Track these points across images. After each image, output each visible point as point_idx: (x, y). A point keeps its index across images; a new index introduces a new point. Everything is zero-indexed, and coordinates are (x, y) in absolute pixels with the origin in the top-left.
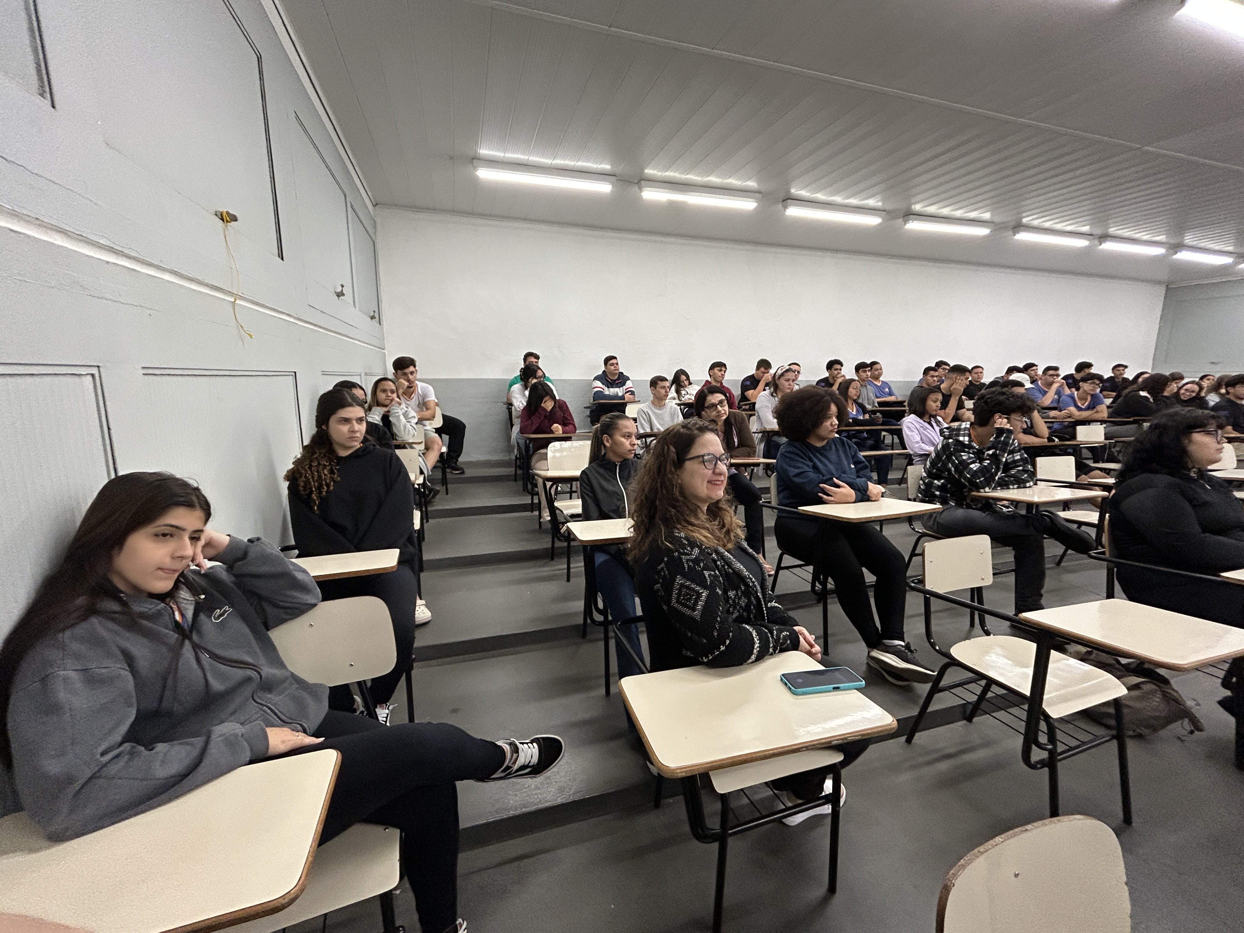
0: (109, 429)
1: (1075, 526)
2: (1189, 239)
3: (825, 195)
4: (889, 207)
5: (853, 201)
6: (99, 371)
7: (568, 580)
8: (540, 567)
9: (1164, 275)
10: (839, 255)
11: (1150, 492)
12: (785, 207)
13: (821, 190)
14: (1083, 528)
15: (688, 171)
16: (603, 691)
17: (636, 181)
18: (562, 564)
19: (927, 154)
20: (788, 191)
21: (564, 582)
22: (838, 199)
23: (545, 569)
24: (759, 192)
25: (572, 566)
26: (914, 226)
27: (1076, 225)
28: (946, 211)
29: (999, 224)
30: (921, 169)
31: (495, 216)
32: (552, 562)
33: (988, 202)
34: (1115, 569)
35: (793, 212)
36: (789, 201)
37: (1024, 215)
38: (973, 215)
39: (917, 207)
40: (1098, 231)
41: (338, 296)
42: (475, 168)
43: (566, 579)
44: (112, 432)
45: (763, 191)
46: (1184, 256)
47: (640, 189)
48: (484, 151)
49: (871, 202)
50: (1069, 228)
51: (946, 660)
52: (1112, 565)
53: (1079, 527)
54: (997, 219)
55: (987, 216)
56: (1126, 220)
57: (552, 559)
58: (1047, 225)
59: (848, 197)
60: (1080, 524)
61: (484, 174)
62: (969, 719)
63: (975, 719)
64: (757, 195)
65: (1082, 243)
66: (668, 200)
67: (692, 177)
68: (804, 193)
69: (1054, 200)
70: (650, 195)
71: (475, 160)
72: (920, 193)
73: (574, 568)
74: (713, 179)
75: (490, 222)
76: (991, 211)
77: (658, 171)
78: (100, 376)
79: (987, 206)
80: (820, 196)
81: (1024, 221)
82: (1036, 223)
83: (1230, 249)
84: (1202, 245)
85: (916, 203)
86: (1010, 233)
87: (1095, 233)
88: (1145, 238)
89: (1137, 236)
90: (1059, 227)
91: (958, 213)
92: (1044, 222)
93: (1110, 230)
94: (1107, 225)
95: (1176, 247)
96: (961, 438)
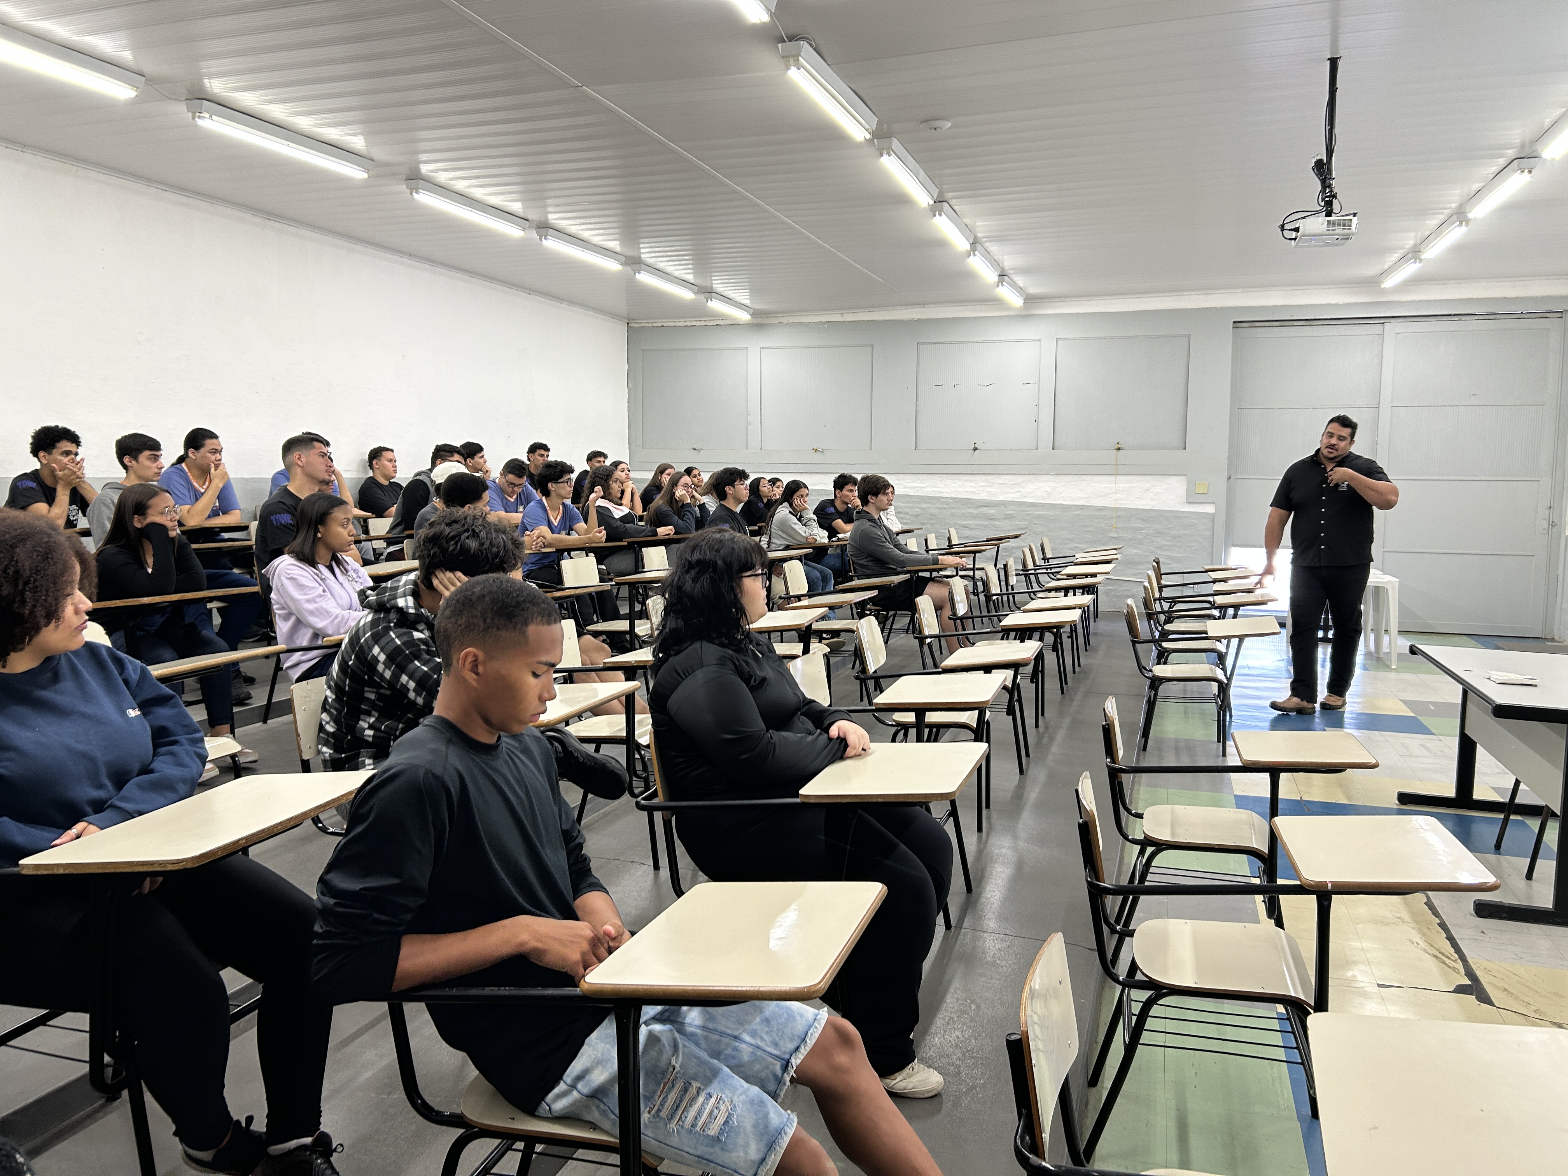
1: (590, 748)
4: (150, 67)
5: (58, 30)
9: (620, 308)
14: (605, 749)
26: (214, 124)
27: (502, 197)
28: (273, 111)
29: (383, 165)
34: (673, 819)
37: (423, 156)
38: (333, 134)
39: (216, 86)
40: (534, 216)
46: (645, 278)
49: (109, 45)
50: (494, 200)
51: (457, 1132)
52: (668, 813)
53: (597, 750)
54: (378, 154)
55: (358, 143)
56: (568, 205)
58: (461, 186)
60: (599, 742)
65: (513, 231)
69: (465, 142)
72: (218, 56)
76: (366, 134)
79: (357, 122)
81: (425, 169)
82: (442, 177)
83: (690, 277)
84: (661, 265)
85: (211, 76)
86: (403, 187)
87: (530, 217)
88: (596, 240)
89: (586, 235)
90: (478, 193)
91: (304, 123)
92: (456, 179)
93: (551, 217)
94: (545, 206)
95: (634, 262)
96: (401, 602)
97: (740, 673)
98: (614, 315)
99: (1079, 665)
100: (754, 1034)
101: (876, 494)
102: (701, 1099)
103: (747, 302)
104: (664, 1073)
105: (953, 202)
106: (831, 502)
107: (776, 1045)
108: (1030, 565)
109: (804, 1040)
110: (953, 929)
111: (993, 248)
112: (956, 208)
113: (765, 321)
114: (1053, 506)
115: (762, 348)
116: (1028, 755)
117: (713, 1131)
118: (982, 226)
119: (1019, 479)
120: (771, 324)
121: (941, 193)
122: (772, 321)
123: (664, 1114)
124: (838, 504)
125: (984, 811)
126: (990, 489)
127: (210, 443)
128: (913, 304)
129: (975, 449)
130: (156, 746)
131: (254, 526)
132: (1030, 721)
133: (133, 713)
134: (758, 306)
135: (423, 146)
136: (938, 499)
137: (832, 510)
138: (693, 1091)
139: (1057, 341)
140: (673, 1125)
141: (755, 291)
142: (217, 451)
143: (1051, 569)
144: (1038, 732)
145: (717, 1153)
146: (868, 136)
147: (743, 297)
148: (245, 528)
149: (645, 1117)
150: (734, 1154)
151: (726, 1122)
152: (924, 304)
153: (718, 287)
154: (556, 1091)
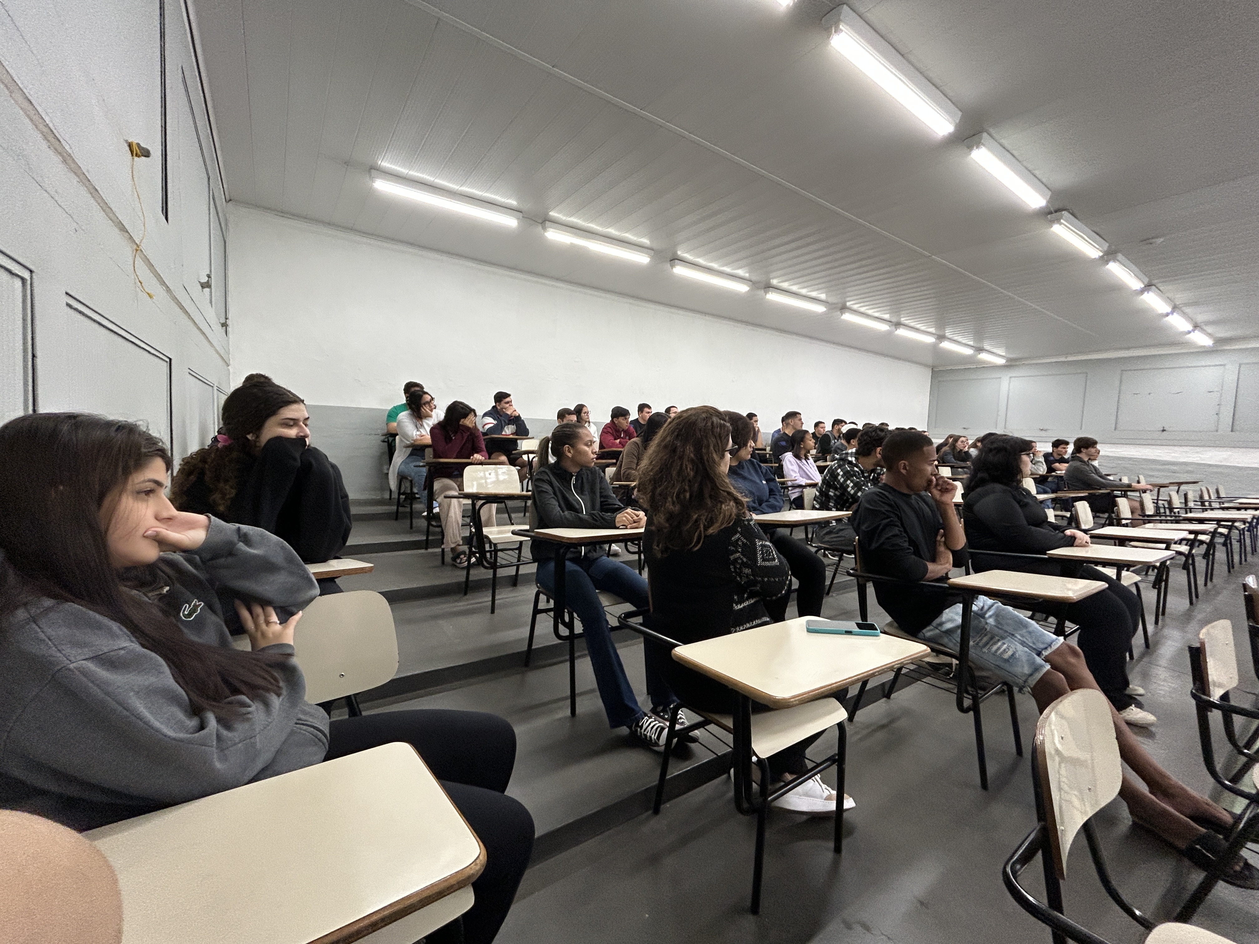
0: (34, 356)
2: (948, 333)
3: (705, 260)
4: (754, 278)
5: (727, 269)
6: (31, 278)
7: (493, 611)
8: (456, 601)
9: (930, 361)
10: (707, 318)
11: (992, 497)
12: (672, 266)
13: (704, 255)
15: (592, 220)
16: (568, 712)
17: (540, 221)
18: (486, 596)
19: (777, 241)
20: (676, 253)
21: (488, 615)
22: (714, 265)
23: (461, 604)
24: (652, 249)
25: (497, 597)
26: (772, 296)
27: (881, 313)
28: (794, 288)
29: (834, 304)
30: (773, 252)
31: (379, 236)
32: (467, 597)
33: (823, 285)
35: (679, 270)
36: (676, 261)
37: (848, 299)
38: (814, 294)
39: (774, 282)
40: (894, 320)
41: (203, 287)
42: (372, 179)
43: (490, 611)
44: (39, 361)
45: (654, 248)
46: (946, 345)
47: (544, 229)
48: (385, 164)
49: (741, 272)
50: (877, 315)
54: (831, 300)
55: (823, 296)
56: (915, 312)
57: (465, 594)
58: (863, 310)
59: (726, 265)
61: (382, 186)
62: (888, 696)
63: (893, 696)
64: (649, 251)
65: (885, 327)
66: (571, 243)
67: (593, 226)
68: (688, 256)
69: (875, 289)
70: (553, 235)
71: (373, 170)
72: (777, 270)
73: (499, 599)
74: (612, 231)
75: (372, 242)
76: (826, 293)
77: (564, 215)
78: (31, 284)
79: (824, 288)
80: (701, 261)
81: (848, 304)
82: (855, 307)
83: (971, 343)
84: (956, 338)
85: (773, 278)
86: (839, 313)
87: (893, 320)
88: (923, 328)
89: (918, 326)
90: (870, 312)
91: (804, 291)
92: (861, 307)
93: (902, 319)
94: (900, 315)
95: (941, 338)
96: (850, 459)
97: (1015, 498)
98: (925, 365)
99: (1246, 560)
100: (1022, 636)
101: (1087, 448)
102: (999, 644)
103: (1004, 354)
104: (981, 630)
105: (1158, 285)
106: (1051, 454)
107: (1034, 643)
108: (1206, 497)
109: (1050, 645)
110: (1134, 660)
111: (1188, 310)
112: (1161, 288)
113: (1013, 363)
114: (1229, 467)
115: (1011, 377)
116: (1197, 597)
117: (1006, 656)
118: (1180, 297)
119: (1198, 449)
120: (1016, 365)
121: (1150, 281)
122: (1017, 363)
123: (981, 644)
124: (1055, 455)
125: (1160, 617)
126: (1173, 455)
127: (754, 418)
128: (1121, 349)
129: (1163, 430)
130: (770, 495)
131: (768, 449)
132: (1201, 581)
133: (764, 482)
134: (1011, 356)
135: (849, 294)
136: (1130, 459)
137: (1052, 458)
138: (995, 640)
139: (1240, 366)
140: (985, 650)
141: (1008, 348)
142: (756, 421)
143: (1223, 503)
144: (1206, 589)
145: (1006, 666)
146: (1101, 254)
147: (1001, 352)
148: (765, 450)
149: (971, 643)
150: (1016, 669)
151: (1012, 655)
152: (1128, 348)
153: (987, 347)
154: (928, 628)
